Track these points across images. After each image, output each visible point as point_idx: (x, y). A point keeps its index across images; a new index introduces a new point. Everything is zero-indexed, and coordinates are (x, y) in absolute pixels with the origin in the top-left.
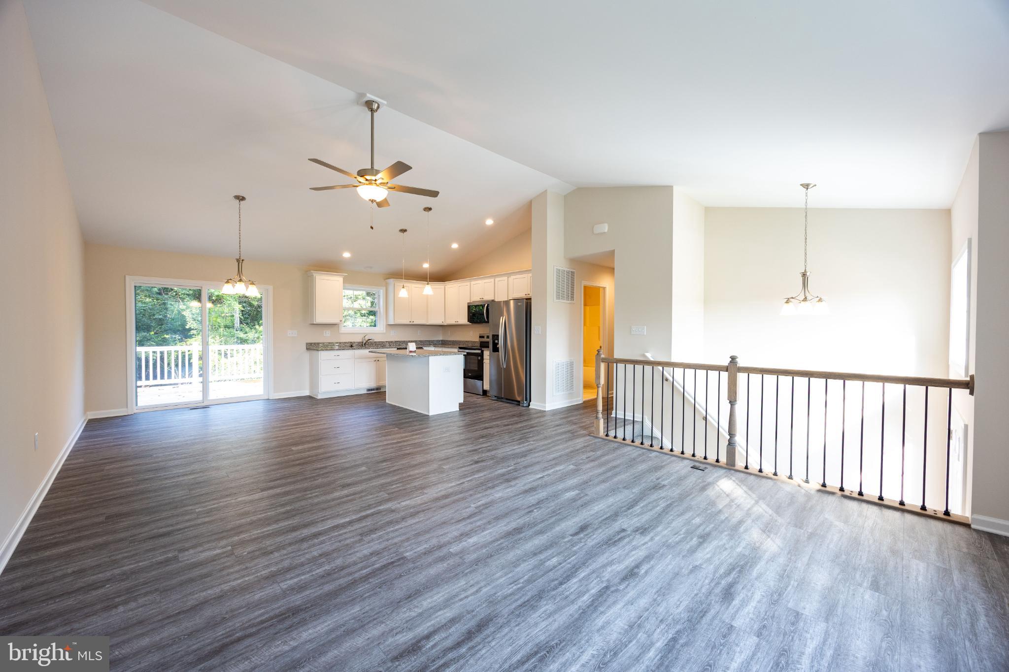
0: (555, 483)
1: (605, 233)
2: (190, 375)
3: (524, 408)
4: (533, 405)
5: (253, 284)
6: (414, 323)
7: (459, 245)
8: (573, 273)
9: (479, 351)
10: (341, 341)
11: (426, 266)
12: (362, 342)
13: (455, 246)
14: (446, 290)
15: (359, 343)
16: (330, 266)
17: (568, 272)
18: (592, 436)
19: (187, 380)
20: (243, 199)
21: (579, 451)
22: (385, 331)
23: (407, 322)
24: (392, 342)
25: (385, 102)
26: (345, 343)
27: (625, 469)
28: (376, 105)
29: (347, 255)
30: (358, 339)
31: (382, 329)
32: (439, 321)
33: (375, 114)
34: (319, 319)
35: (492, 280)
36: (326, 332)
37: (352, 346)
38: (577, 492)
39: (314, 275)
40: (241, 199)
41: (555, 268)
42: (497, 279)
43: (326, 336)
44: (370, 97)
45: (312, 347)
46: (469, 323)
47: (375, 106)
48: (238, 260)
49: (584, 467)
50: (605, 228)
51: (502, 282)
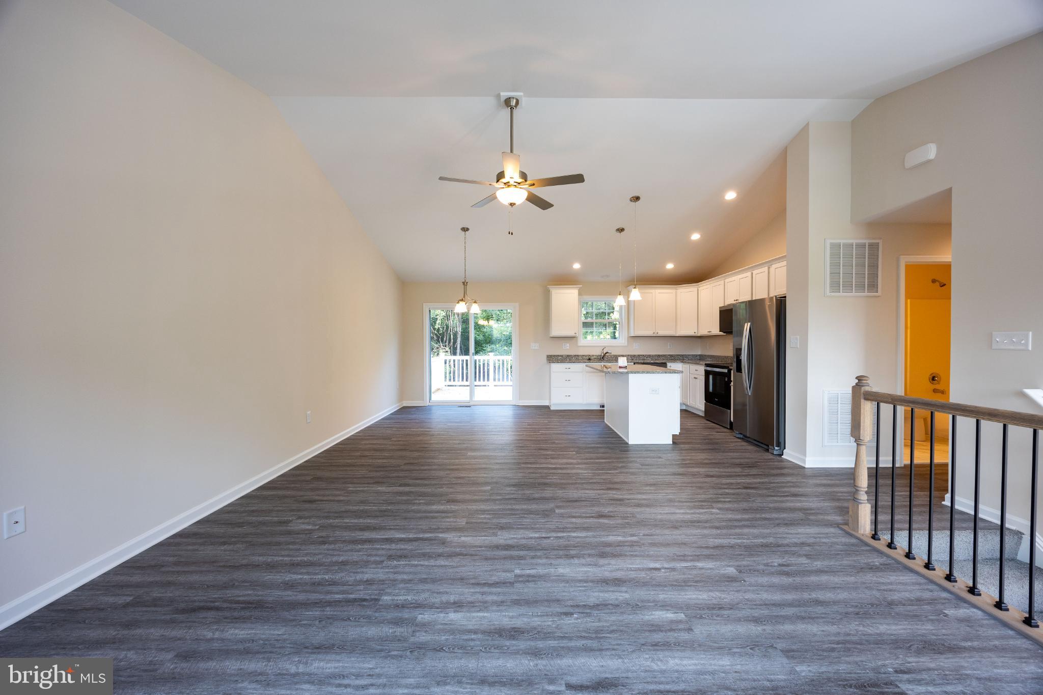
0: (665, 586)
1: (929, 161)
2: (488, 380)
3: (771, 457)
4: (789, 454)
5: (475, 302)
6: (658, 335)
7: (701, 236)
8: (871, 246)
9: (726, 371)
10: (579, 354)
11: (670, 266)
12: (601, 356)
13: (696, 237)
14: (699, 292)
15: (597, 356)
16: (565, 280)
17: (861, 246)
18: (844, 530)
19: (486, 383)
20: (468, 229)
21: (779, 548)
22: (626, 344)
23: (650, 333)
24: (634, 356)
25: (521, 94)
26: (583, 356)
27: (839, 617)
28: (515, 101)
29: (577, 266)
30: (598, 352)
31: (623, 342)
32: (691, 332)
33: (515, 111)
34: (556, 331)
35: (749, 274)
36: (565, 345)
37: (589, 359)
38: (682, 616)
39: (551, 290)
40: (465, 230)
41: (828, 242)
42: (755, 272)
43: (566, 349)
44: (505, 94)
45: (552, 359)
46: (721, 333)
47: (513, 103)
48: (464, 283)
49: (752, 579)
50: (931, 151)
51: (760, 274)
